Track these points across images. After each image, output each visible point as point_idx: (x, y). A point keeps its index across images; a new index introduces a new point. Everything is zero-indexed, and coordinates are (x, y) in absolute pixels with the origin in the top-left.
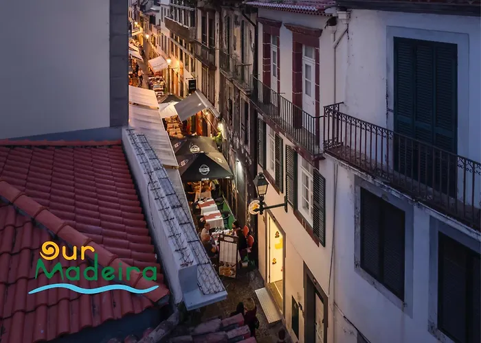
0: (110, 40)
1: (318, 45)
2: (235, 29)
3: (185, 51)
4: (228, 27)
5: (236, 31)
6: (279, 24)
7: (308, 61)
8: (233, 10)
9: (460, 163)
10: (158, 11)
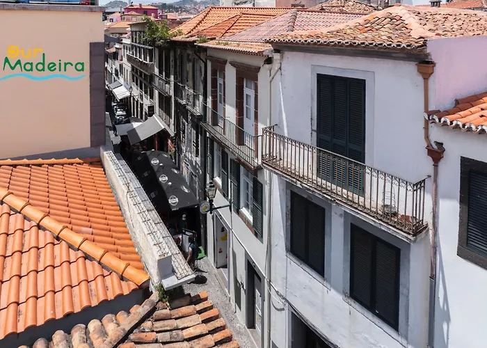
0: (90, 76)
1: (256, 79)
2: (188, 65)
3: (144, 82)
4: (182, 63)
5: (189, 66)
6: (225, 62)
7: (248, 91)
8: (186, 49)
9: (367, 171)
10: (121, 49)
